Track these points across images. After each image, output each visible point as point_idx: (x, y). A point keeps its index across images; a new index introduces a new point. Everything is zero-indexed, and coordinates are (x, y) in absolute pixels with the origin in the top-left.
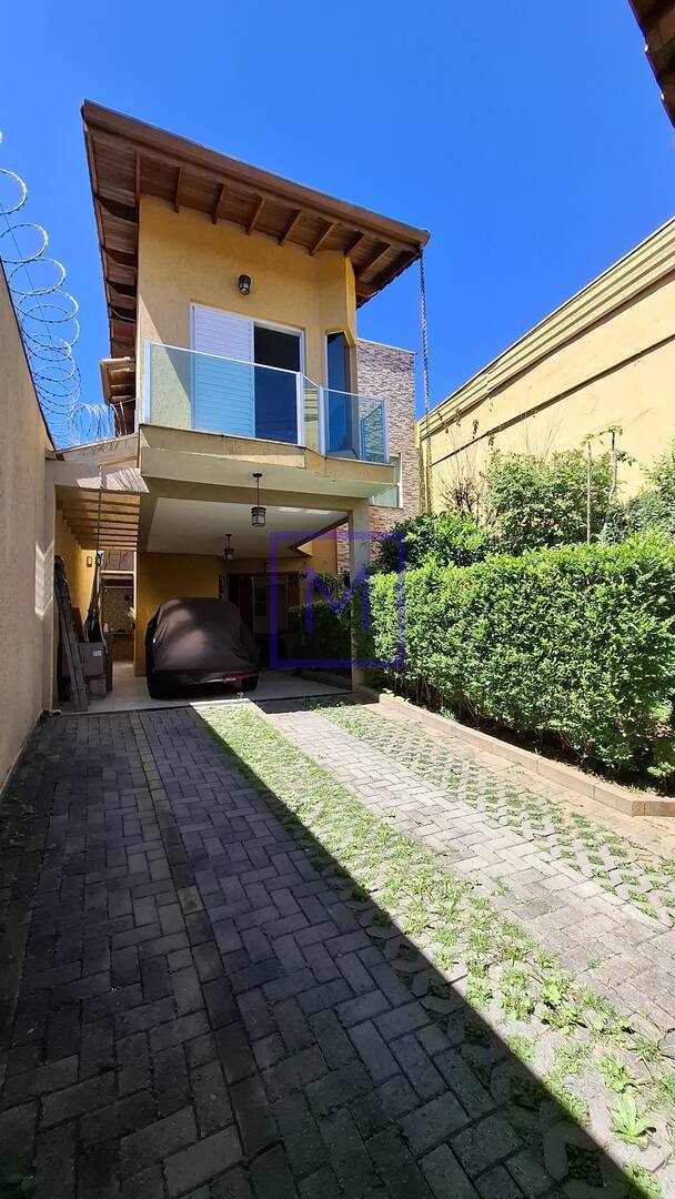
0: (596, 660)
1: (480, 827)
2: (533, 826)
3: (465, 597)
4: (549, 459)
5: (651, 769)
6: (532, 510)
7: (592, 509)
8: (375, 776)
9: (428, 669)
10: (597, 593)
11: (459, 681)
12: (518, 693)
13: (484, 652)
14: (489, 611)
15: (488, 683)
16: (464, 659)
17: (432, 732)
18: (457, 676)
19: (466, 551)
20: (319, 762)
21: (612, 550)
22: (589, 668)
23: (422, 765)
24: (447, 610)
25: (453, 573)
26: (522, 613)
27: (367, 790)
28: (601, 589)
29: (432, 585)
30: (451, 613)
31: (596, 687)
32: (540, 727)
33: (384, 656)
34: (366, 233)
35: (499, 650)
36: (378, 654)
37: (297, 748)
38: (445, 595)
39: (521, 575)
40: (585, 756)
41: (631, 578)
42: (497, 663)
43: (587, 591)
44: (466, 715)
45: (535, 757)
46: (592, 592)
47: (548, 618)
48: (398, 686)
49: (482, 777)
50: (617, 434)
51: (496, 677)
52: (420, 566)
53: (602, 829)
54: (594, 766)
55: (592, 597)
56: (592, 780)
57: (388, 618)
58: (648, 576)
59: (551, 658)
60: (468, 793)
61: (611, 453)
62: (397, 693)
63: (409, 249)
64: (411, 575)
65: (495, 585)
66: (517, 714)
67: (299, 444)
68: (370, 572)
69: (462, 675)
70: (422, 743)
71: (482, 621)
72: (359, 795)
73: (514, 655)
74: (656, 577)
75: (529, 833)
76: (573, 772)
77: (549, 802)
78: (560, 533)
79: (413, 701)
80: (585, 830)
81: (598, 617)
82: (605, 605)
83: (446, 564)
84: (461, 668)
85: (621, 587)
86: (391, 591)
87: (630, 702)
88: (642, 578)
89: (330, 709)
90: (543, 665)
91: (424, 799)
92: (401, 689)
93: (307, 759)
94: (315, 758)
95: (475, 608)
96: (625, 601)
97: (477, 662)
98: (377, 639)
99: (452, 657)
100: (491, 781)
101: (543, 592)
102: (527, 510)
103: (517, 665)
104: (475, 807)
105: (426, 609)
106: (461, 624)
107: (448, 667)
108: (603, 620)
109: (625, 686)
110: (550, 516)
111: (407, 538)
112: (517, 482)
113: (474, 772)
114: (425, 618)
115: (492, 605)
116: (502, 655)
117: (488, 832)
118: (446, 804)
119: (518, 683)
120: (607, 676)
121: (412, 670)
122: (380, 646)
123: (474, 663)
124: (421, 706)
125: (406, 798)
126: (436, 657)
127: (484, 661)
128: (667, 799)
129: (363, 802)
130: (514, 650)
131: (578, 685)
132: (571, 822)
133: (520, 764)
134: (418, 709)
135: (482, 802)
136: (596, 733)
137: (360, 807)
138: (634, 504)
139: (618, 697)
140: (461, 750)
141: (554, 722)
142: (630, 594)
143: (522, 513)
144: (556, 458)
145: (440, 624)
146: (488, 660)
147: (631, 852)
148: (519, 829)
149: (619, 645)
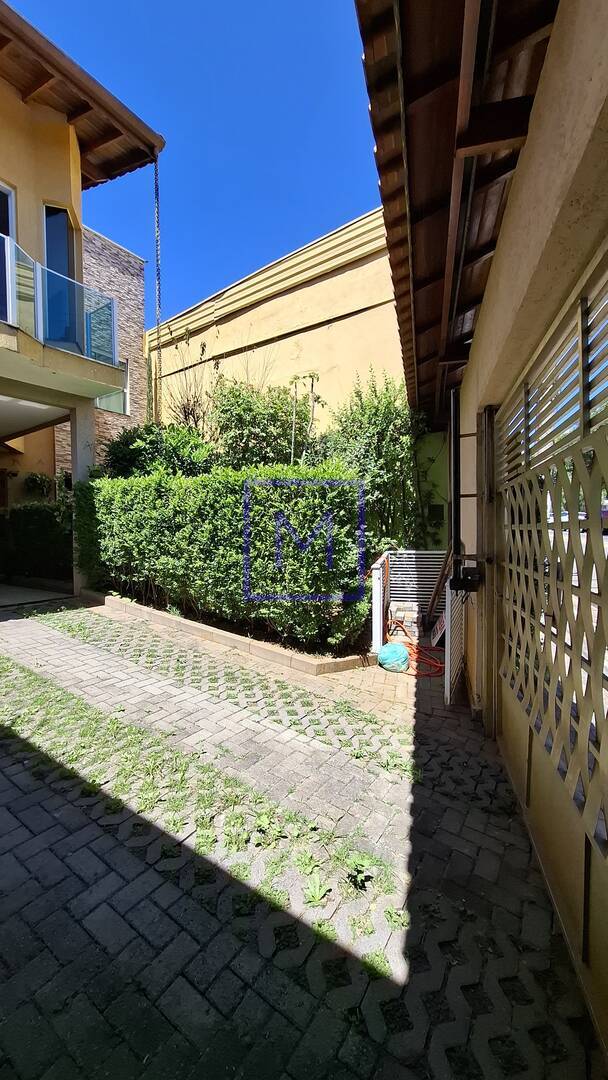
0: (296, 559)
1: (204, 704)
2: (247, 696)
3: (192, 504)
4: (264, 391)
5: (330, 640)
6: (251, 433)
7: (295, 438)
8: (102, 675)
9: (155, 571)
10: (300, 506)
11: (184, 581)
12: (236, 589)
13: (208, 554)
14: (213, 517)
15: (210, 581)
16: (190, 560)
17: (158, 628)
18: (183, 576)
19: (192, 463)
20: (36, 671)
21: (311, 472)
22: (290, 565)
23: (150, 659)
24: (175, 516)
25: (181, 482)
26: (241, 520)
27: (95, 691)
28: (302, 502)
29: (161, 492)
30: (178, 519)
31: (296, 580)
32: (253, 616)
33: (110, 560)
34: (96, 108)
35: (221, 552)
36: (104, 557)
37: (8, 659)
38: (174, 502)
39: (242, 487)
40: (285, 635)
41: (323, 497)
42: (219, 563)
43: (292, 503)
44: (189, 610)
45: (248, 640)
46: (296, 504)
47: (262, 525)
48: (124, 588)
49: (205, 663)
50: (315, 380)
51: (218, 575)
52: (149, 473)
53: (296, 688)
54: (292, 642)
55: (296, 509)
56: (289, 653)
57: (115, 522)
58: (335, 493)
59: (263, 558)
60: (193, 678)
61: (311, 394)
62: (123, 594)
63: (142, 147)
64: (138, 481)
65: (220, 495)
66: (234, 605)
67: (10, 323)
69: (187, 575)
70: (150, 639)
71: (207, 526)
72: (85, 696)
73: (234, 556)
74: (339, 495)
75: (243, 702)
76: (277, 648)
77: (259, 675)
78: (272, 455)
79: (139, 601)
80: (284, 691)
81: (300, 524)
82: (305, 515)
83: (175, 473)
84: (187, 568)
85: (316, 501)
86: (119, 495)
87: (318, 590)
88: (330, 495)
89: (48, 615)
90: (257, 564)
91: (154, 690)
92: (126, 591)
93: (23, 669)
94: (32, 667)
95: (201, 514)
96: (319, 513)
97: (201, 563)
98: (103, 543)
99: (179, 559)
100: (212, 665)
101: (258, 503)
102: (246, 432)
103: (235, 564)
104: (199, 688)
105: (155, 514)
106: (188, 529)
107: (175, 568)
108: (303, 527)
109: (315, 578)
110: (264, 439)
111: (135, 445)
112: (239, 406)
113: (198, 659)
114: (153, 522)
115: (216, 513)
116: (223, 556)
117: (212, 708)
118: (174, 691)
119: (236, 580)
120: (304, 571)
121: (139, 572)
122: (106, 549)
123: (199, 563)
124: (147, 605)
125: (135, 691)
126: (163, 559)
127: (208, 562)
128: (338, 660)
129: (90, 702)
130: (233, 552)
131: (283, 579)
132: (274, 687)
133: (236, 647)
134: (145, 608)
135: (205, 684)
136: (293, 616)
137: (87, 707)
138: (324, 439)
139: (311, 588)
140: (185, 641)
141: (263, 611)
142: (322, 507)
143: (242, 434)
144: (270, 391)
145: (168, 529)
146: (211, 561)
147: (316, 701)
148: (236, 700)
149: (313, 546)
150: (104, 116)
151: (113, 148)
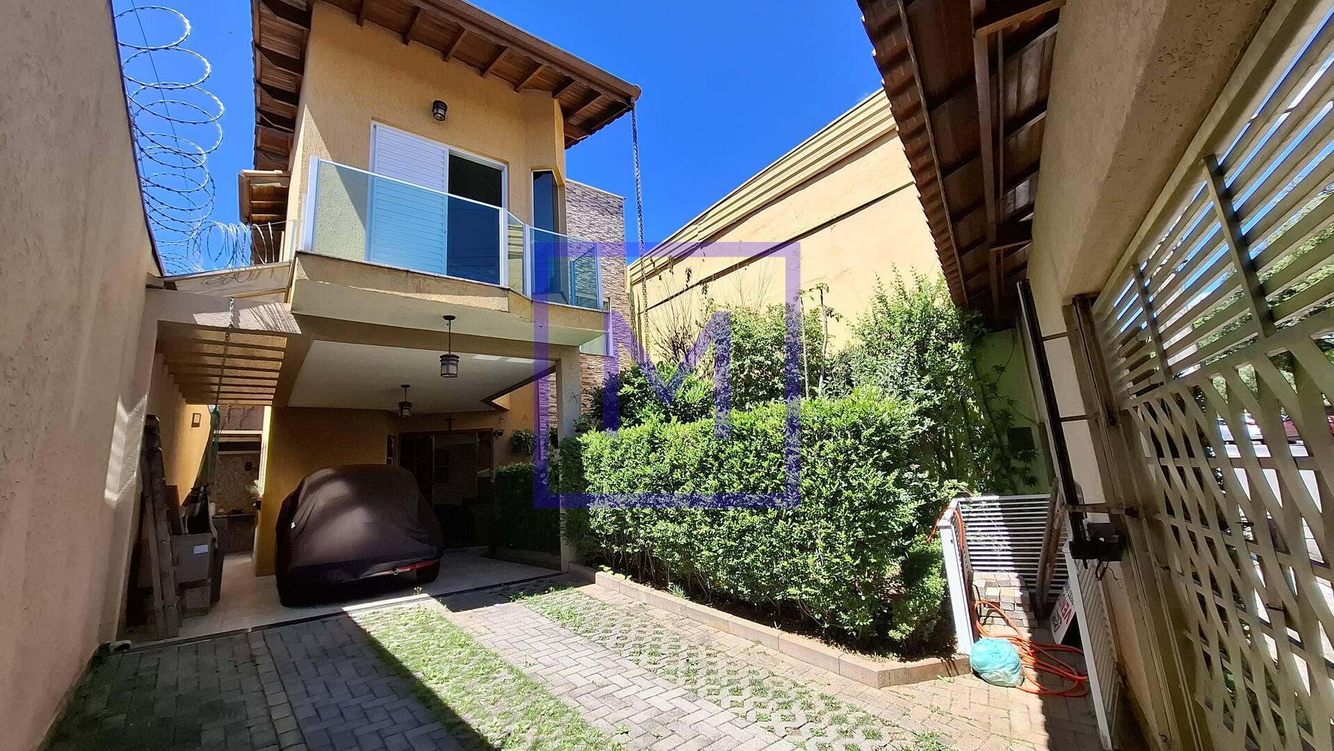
0: (830, 519)
1: (727, 728)
2: (784, 718)
3: (692, 455)
4: (763, 311)
5: (892, 633)
6: (753, 362)
7: (808, 362)
8: (599, 680)
9: (652, 539)
10: (826, 448)
11: (688, 551)
12: (753, 561)
13: (715, 517)
14: (719, 470)
15: (720, 551)
16: (693, 525)
17: (659, 614)
18: (686, 545)
19: (687, 405)
20: (526, 671)
21: (837, 404)
22: (823, 528)
23: (653, 658)
24: (672, 471)
25: (676, 430)
26: (753, 472)
27: (590, 702)
28: (829, 445)
29: (654, 444)
30: (677, 475)
31: (833, 549)
32: (779, 598)
33: (601, 527)
34: (577, 79)
35: (731, 513)
36: (594, 524)
37: (496, 656)
38: (669, 455)
39: (750, 431)
40: (826, 626)
41: (857, 435)
42: (729, 528)
43: (817, 447)
44: (697, 590)
45: (775, 632)
46: (821, 447)
47: (780, 476)
48: (617, 562)
49: (721, 665)
50: (824, 291)
51: (730, 543)
52: (639, 422)
53: (853, 709)
54: (836, 636)
55: (822, 453)
56: (835, 652)
57: (604, 482)
58: (872, 430)
59: (786, 520)
60: (710, 687)
61: (821, 308)
62: (616, 570)
63: (620, 100)
64: (627, 433)
65: (724, 443)
66: (753, 585)
67: (502, 285)
68: (582, 429)
69: (691, 544)
70: (650, 630)
71: (712, 482)
72: (581, 709)
73: (748, 518)
74: (878, 431)
75: (780, 728)
76: (815, 644)
77: (796, 685)
78: (781, 386)
79: (635, 578)
80: (836, 713)
81: (829, 473)
82: (835, 461)
83: (668, 420)
84: (690, 535)
85: (849, 442)
86: (608, 451)
87: (865, 562)
88: (866, 433)
89: (536, 597)
90: (778, 528)
91: (661, 703)
92: (621, 565)
93: (511, 669)
94: (521, 667)
95: (703, 468)
96: (854, 457)
97: (707, 528)
98: (592, 508)
99: (680, 523)
100: (732, 668)
101: (772, 449)
102: (747, 362)
103: (751, 529)
104: (718, 703)
105: (649, 470)
106: (688, 487)
107: (676, 535)
108: (834, 477)
109: (860, 544)
110: (770, 368)
111: (623, 391)
112: (736, 333)
113: (712, 659)
114: (648, 480)
115: (721, 465)
116: (734, 519)
117: (737, 734)
118: (686, 706)
119: (753, 549)
120: (842, 535)
121: (634, 541)
122: (595, 515)
123: (704, 529)
124: (644, 582)
125: (639, 705)
126: (661, 525)
127: (716, 526)
128: (909, 664)
129: (588, 718)
130: (747, 513)
131: (813, 548)
132: (820, 706)
133: (759, 642)
134: (642, 587)
135: (726, 697)
136: (835, 599)
137: (584, 726)
138: (843, 357)
139: (854, 558)
140: (694, 632)
141: (793, 590)
142: (857, 449)
143: (743, 365)
144: (770, 311)
145: (665, 487)
146: (720, 525)
147: (884, 731)
148: (770, 723)
149: (851, 502)
150: (585, 84)
151: (594, 106)
